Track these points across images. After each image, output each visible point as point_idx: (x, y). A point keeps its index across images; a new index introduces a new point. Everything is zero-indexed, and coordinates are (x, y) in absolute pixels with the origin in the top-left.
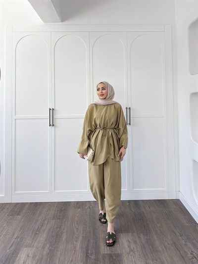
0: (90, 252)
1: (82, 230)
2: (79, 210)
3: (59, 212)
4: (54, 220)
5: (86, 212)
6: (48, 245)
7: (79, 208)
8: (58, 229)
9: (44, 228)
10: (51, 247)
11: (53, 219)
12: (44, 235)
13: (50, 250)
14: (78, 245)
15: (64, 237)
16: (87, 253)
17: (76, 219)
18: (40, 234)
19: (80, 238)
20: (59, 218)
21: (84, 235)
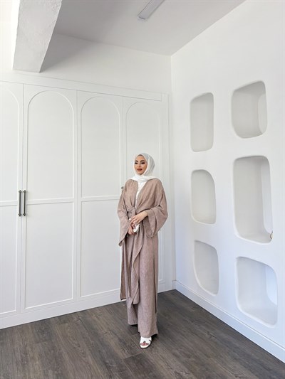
0: (107, 362)
1: (84, 343)
2: (67, 324)
3: (40, 334)
4: (40, 344)
5: (78, 325)
6: (50, 371)
7: (65, 322)
8: (52, 351)
9: (31, 355)
10: (56, 372)
11: (38, 343)
12: (37, 362)
13: (56, 375)
14: (90, 359)
15: (66, 357)
16: (106, 364)
17: (69, 334)
18: (30, 363)
19: (88, 353)
20: (46, 340)
21: (91, 349)
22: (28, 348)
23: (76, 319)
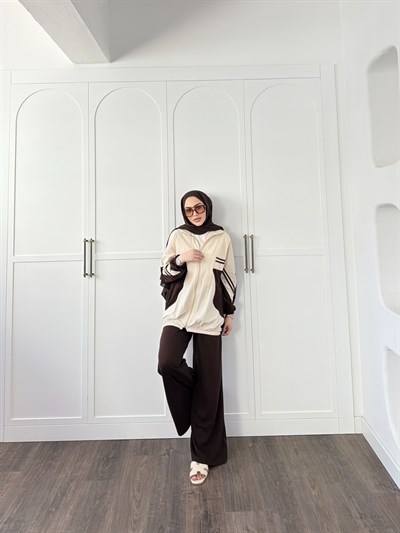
1: (148, 504)
2: (146, 457)
7: (146, 453)
9: (68, 499)
12: (67, 515)
17: (137, 478)
18: (58, 514)
20: (102, 478)
21: (152, 516)
22: (73, 485)
23: (164, 451)
